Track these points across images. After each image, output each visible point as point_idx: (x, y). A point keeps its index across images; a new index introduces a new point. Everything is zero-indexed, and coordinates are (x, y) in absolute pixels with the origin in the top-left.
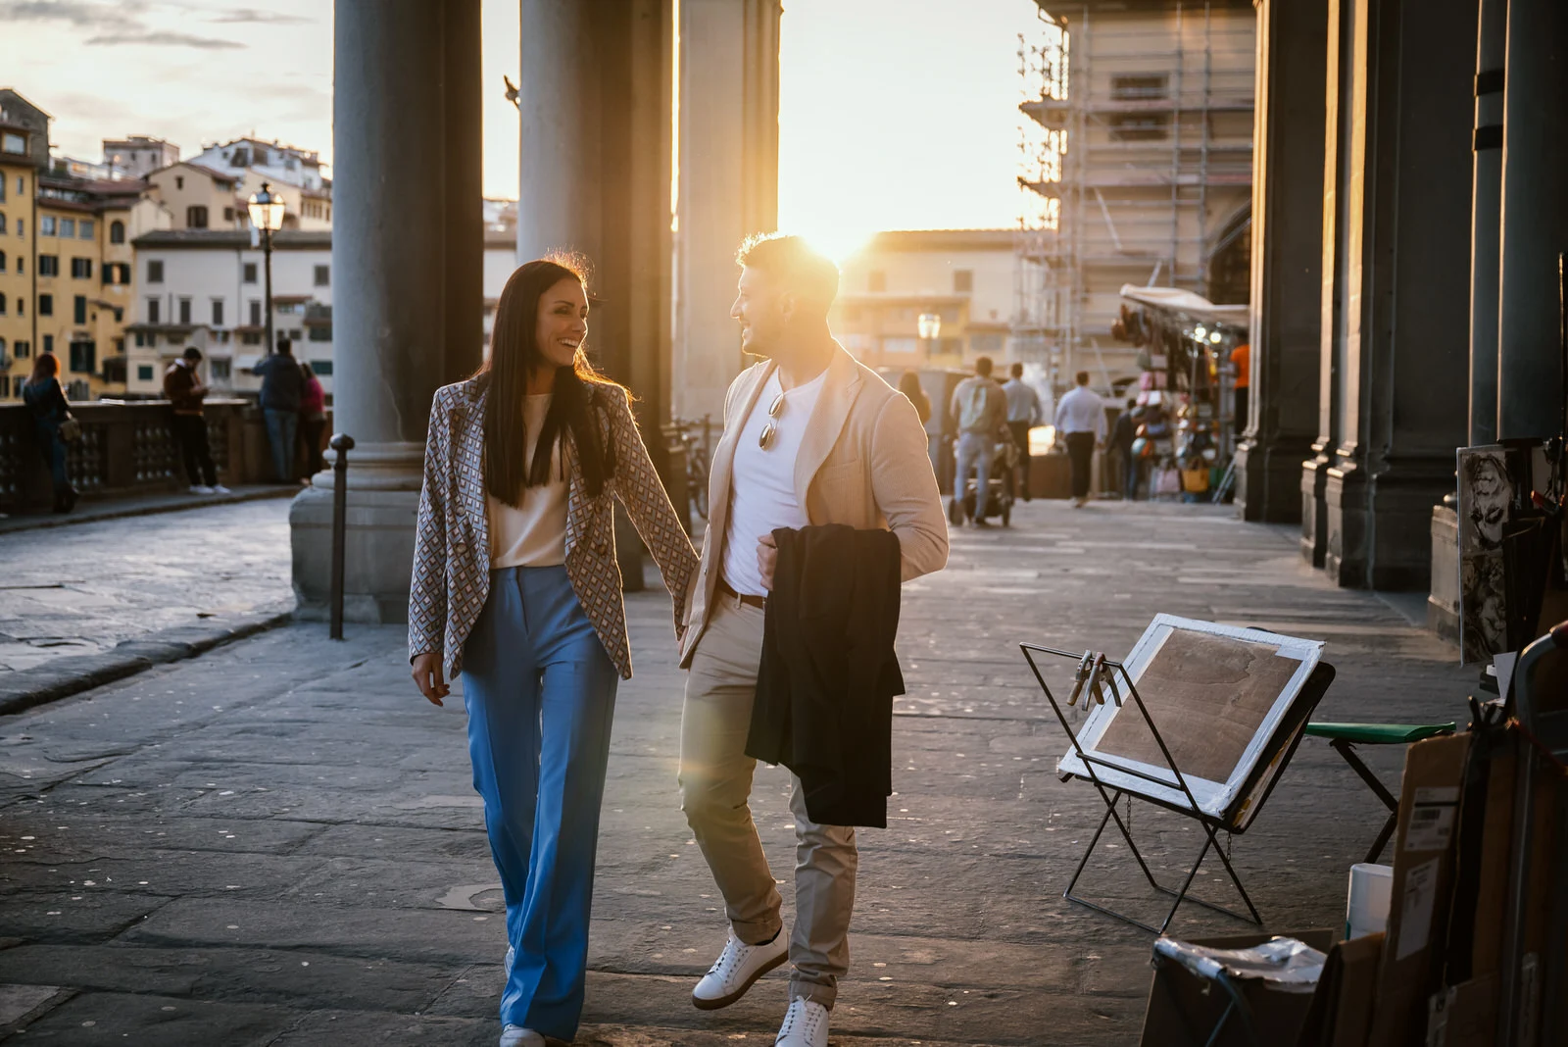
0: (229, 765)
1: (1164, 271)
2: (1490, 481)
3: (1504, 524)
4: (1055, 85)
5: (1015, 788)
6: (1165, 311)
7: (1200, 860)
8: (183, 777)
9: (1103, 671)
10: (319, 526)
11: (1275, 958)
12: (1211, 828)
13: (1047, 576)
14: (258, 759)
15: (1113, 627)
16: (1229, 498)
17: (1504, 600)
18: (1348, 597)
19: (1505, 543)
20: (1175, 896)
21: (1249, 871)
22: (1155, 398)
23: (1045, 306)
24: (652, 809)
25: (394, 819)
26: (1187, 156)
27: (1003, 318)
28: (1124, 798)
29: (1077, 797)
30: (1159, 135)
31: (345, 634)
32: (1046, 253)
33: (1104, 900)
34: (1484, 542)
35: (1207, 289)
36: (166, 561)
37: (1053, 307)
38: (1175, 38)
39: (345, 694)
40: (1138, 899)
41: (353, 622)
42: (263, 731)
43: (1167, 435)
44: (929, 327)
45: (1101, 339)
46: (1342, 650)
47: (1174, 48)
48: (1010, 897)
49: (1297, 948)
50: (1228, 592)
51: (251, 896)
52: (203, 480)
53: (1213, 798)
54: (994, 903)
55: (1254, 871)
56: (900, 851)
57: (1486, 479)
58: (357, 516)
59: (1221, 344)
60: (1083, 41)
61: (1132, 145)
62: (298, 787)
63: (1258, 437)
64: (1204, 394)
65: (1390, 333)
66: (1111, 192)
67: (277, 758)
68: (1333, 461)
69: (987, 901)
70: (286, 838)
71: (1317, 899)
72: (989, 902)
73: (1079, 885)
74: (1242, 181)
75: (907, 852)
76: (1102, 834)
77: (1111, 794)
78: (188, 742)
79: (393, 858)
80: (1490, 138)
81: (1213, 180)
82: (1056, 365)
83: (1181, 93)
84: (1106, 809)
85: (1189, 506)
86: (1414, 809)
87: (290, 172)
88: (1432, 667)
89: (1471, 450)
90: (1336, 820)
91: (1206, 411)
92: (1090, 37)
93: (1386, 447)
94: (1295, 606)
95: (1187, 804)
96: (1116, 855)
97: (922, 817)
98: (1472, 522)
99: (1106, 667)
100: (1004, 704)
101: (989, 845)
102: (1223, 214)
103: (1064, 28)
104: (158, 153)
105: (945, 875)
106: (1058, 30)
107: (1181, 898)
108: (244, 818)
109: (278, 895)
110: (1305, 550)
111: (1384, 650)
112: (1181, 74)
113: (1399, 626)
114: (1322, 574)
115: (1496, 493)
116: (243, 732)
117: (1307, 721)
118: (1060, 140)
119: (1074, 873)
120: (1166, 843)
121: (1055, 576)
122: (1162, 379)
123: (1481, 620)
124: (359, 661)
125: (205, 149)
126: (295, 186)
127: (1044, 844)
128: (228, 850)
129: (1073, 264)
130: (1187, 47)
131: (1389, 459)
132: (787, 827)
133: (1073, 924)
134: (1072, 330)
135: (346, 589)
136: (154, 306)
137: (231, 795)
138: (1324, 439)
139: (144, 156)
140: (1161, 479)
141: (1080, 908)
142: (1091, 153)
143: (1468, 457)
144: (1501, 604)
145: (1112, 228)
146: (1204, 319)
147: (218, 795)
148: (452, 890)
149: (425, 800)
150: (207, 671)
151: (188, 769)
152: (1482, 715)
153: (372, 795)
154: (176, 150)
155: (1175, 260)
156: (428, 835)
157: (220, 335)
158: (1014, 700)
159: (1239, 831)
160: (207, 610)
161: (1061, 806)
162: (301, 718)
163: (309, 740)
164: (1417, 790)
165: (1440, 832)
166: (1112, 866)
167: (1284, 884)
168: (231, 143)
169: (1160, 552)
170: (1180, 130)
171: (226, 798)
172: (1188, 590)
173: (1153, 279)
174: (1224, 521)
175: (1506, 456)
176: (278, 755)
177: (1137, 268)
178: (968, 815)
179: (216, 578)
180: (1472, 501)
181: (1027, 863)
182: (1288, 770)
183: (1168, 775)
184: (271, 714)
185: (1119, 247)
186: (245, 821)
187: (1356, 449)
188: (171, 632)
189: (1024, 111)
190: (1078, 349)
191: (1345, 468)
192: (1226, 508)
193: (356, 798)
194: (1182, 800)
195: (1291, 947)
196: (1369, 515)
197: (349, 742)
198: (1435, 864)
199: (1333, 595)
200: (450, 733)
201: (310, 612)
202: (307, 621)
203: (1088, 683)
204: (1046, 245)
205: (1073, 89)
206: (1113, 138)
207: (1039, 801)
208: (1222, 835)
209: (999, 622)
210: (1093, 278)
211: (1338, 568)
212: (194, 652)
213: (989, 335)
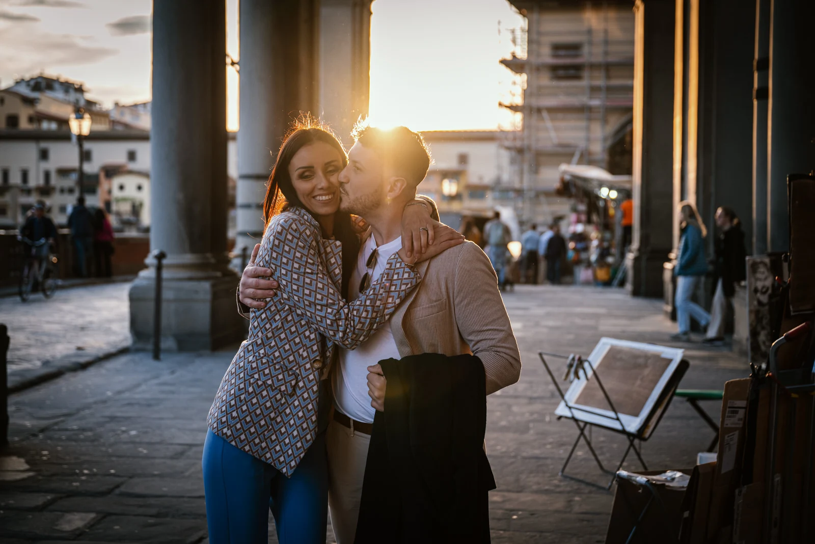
1: (582, 155)
2: (762, 273)
3: (769, 294)
5: (528, 428)
6: (586, 180)
7: (627, 453)
9: (580, 364)
10: (146, 300)
11: (669, 479)
12: (632, 438)
13: (527, 326)
16: (622, 284)
17: (770, 332)
19: (770, 303)
20: (612, 474)
22: (580, 228)
23: (513, 174)
26: (594, 90)
27: (487, 181)
28: (588, 426)
30: (578, 77)
31: (162, 358)
32: (514, 144)
33: (579, 476)
34: (760, 303)
37: (518, 175)
38: (587, 23)
39: (173, 387)
41: (165, 351)
42: (139, 403)
43: (586, 249)
44: (449, 187)
45: (547, 194)
47: (586, 28)
48: (534, 475)
49: (678, 474)
51: (167, 476)
53: (633, 424)
57: (760, 272)
58: (167, 294)
59: (617, 198)
60: (536, 24)
61: (562, 83)
63: (639, 250)
64: (606, 226)
65: (711, 195)
66: (552, 110)
69: (523, 477)
70: (173, 452)
73: (567, 470)
74: (624, 103)
76: (577, 446)
77: (582, 425)
80: (762, 94)
81: (609, 104)
82: (520, 209)
83: (591, 54)
84: (578, 432)
85: (600, 289)
86: (728, 409)
87: (67, 95)
91: (608, 235)
92: (539, 22)
95: (620, 428)
96: (584, 457)
98: (754, 294)
99: (581, 361)
101: (520, 453)
102: (615, 122)
103: (525, 16)
106: (522, 18)
108: (148, 443)
109: (180, 476)
110: (666, 313)
112: (590, 43)
115: (765, 279)
116: (128, 405)
117: (675, 389)
118: (522, 79)
119: (563, 465)
121: (532, 326)
122: (583, 217)
123: (759, 342)
124: (173, 371)
125: (16, 82)
126: (69, 103)
127: (547, 453)
128: (146, 457)
129: (530, 151)
130: (593, 28)
133: (565, 486)
134: (530, 189)
137: (136, 433)
140: (583, 274)
141: (569, 479)
142: (540, 87)
143: (752, 262)
144: (768, 334)
145: (552, 130)
146: (607, 183)
147: (128, 433)
150: (94, 376)
151: (109, 422)
152: (756, 371)
155: (588, 149)
157: (26, 191)
159: (645, 440)
160: (80, 346)
161: (552, 436)
162: (156, 398)
163: (165, 408)
164: (729, 401)
165: (739, 420)
168: (32, 79)
169: (587, 313)
170: (590, 75)
171: (133, 435)
173: (575, 160)
174: (620, 297)
175: (770, 261)
177: (565, 153)
178: (507, 440)
180: (754, 284)
181: (539, 461)
183: (612, 414)
184: (139, 396)
185: (556, 141)
186: (149, 445)
189: (502, 64)
190: (533, 199)
192: (621, 290)
194: (617, 426)
195: (675, 474)
198: (737, 433)
201: (141, 345)
202: (139, 351)
203: (573, 370)
204: (515, 139)
205: (530, 52)
206: (552, 80)
207: (541, 434)
208: (636, 442)
210: (541, 158)
212: (84, 366)
213: (477, 191)
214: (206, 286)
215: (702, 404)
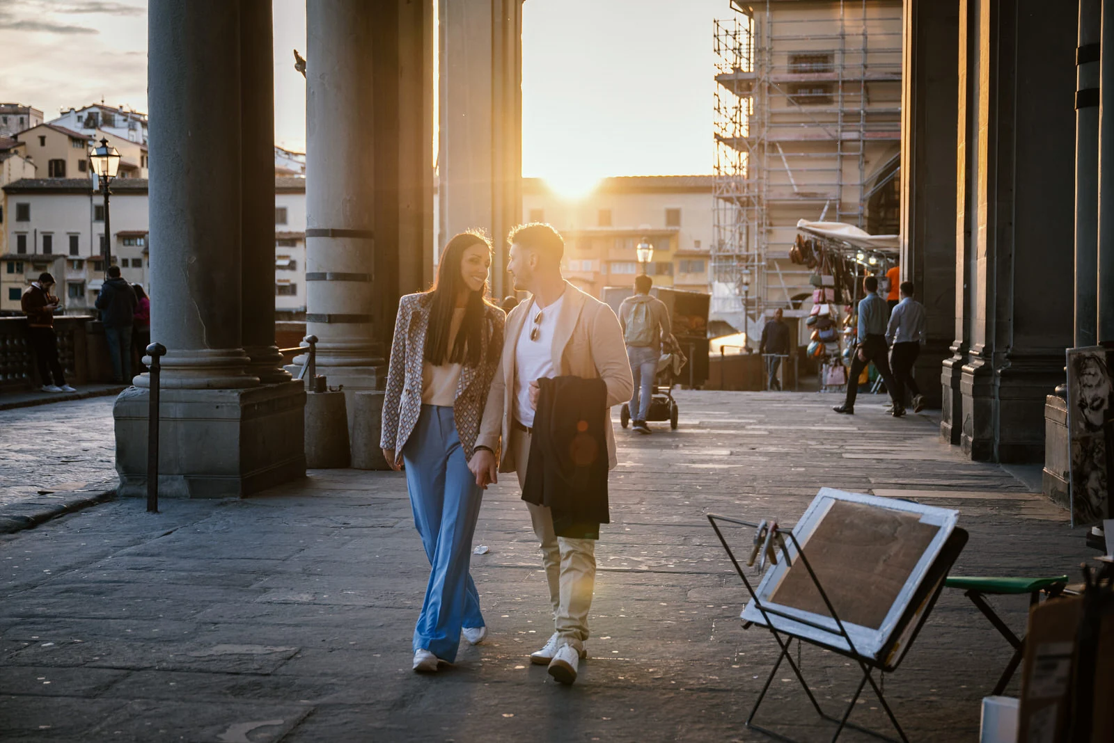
0: (52, 620)
1: (832, 208)
2: (1093, 375)
3: (1105, 411)
4: (744, 61)
5: (709, 631)
6: (832, 239)
7: (859, 691)
8: (12, 630)
9: (776, 537)
10: (138, 418)
12: (867, 667)
13: (738, 454)
14: (76, 615)
15: (790, 495)
17: (1106, 473)
18: (979, 469)
19: (1106, 426)
20: (837, 722)
21: (899, 700)
22: (825, 309)
23: (737, 236)
24: (405, 653)
25: (188, 665)
26: (849, 117)
27: (705, 247)
28: (795, 641)
29: (758, 638)
30: (828, 101)
31: (159, 508)
32: (738, 194)
33: (779, 727)
34: (1089, 425)
35: (865, 222)
36: (18, 448)
37: (744, 237)
38: (839, 23)
39: (156, 558)
40: (807, 725)
41: (167, 497)
42: (82, 590)
43: (835, 339)
44: (644, 253)
45: (782, 262)
46: (975, 512)
47: (839, 31)
48: (701, 726)
50: (883, 465)
51: (59, 734)
52: (53, 380)
53: (868, 641)
54: (688, 731)
55: (904, 700)
56: (610, 687)
57: (1090, 374)
58: (169, 410)
59: (877, 265)
60: (766, 26)
61: (805, 109)
62: (108, 638)
65: (1011, 256)
66: (787, 145)
67: (92, 614)
68: (966, 361)
69: (681, 729)
70: (94, 683)
71: (955, 723)
72: (684, 730)
73: (759, 714)
74: (893, 137)
75: (616, 688)
76: (779, 670)
77: (784, 638)
78: (19, 601)
79: (183, 700)
80: (1089, 99)
81: (869, 137)
82: (747, 284)
83: (844, 68)
84: (780, 650)
87: (132, 133)
88: (1047, 525)
89: (1076, 350)
90: (971, 655)
92: (771, 23)
93: (1008, 347)
94: (937, 476)
95: (847, 647)
96: (790, 688)
97: (630, 657)
98: (1079, 409)
99: (778, 534)
100: (700, 560)
101: (685, 680)
102: (878, 163)
103: (751, 15)
104: (25, 117)
105: (647, 707)
106: (746, 18)
107: (843, 724)
108: (60, 666)
109: (83, 733)
110: (945, 431)
111: (1009, 512)
112: (843, 52)
113: (1019, 492)
114: (958, 450)
115: (1098, 385)
116: (67, 591)
117: (946, 575)
118: (748, 104)
119: (754, 704)
120: (832, 677)
121: (745, 454)
122: (830, 294)
123: (1086, 490)
124: (170, 530)
125: (63, 114)
126: (137, 143)
127: (731, 679)
129: (760, 203)
130: (848, 31)
131: (1010, 357)
132: (518, 667)
134: (759, 255)
135: (160, 470)
136: (22, 240)
137: (50, 646)
138: (958, 341)
139: (14, 119)
140: (830, 374)
141: (759, 735)
142: (773, 115)
143: (1075, 356)
144: (1103, 477)
145: (790, 173)
146: (863, 246)
147: (40, 646)
148: (231, 727)
149: (215, 648)
150: (42, 540)
151: (17, 624)
153: (170, 645)
154: (40, 114)
155: (840, 200)
156: (214, 679)
157: (76, 263)
158: (709, 557)
159: (890, 669)
160: (47, 488)
161: (745, 646)
162: (116, 579)
163: (122, 598)
164: (1039, 642)
165: (1059, 681)
166: (786, 697)
167: (929, 710)
168: (84, 109)
169: (829, 433)
170: (843, 96)
171: (47, 649)
172: (850, 464)
173: (823, 215)
174: (880, 407)
175: (1106, 356)
176: (95, 610)
177: (810, 205)
178: (668, 655)
179: (57, 462)
180: (1079, 392)
181: (716, 696)
182: (932, 613)
183: (831, 623)
184: (91, 575)
185: (796, 189)
186: (60, 669)
187: (984, 349)
188: (13, 507)
189: (719, 82)
190: (764, 271)
191: (975, 365)
192: (881, 397)
193: (157, 648)
194: (842, 644)
196: (995, 403)
197: (155, 599)
199: (967, 467)
200: (241, 591)
201: (131, 489)
202: (128, 497)
203: (764, 546)
204: (738, 188)
205: (759, 65)
206: (790, 103)
207: (727, 642)
208: (876, 673)
209: (699, 492)
210: (775, 214)
211: (971, 444)
212: (32, 524)
213: (694, 260)
214: (234, 396)
215: (991, 600)
